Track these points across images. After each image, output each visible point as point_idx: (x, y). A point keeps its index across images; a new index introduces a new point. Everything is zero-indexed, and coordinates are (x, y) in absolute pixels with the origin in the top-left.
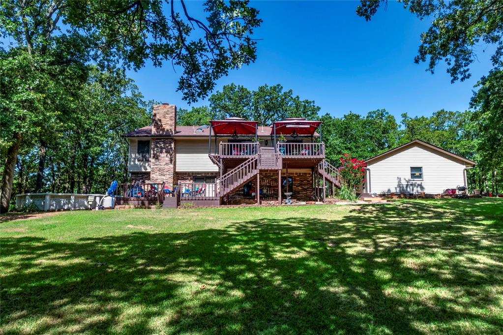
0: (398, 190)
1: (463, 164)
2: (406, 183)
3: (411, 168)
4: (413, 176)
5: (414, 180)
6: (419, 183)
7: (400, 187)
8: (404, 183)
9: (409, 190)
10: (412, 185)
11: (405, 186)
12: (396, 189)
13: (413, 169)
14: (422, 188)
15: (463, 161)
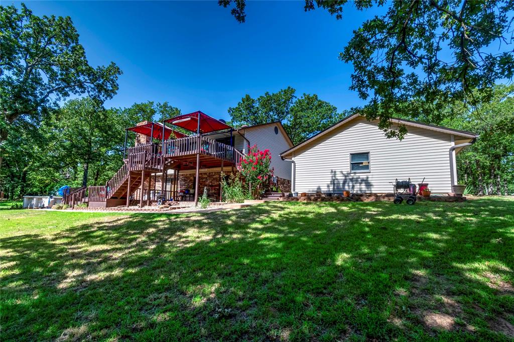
0: (331, 188)
1: (450, 140)
2: (344, 178)
3: (351, 154)
4: (355, 166)
5: (355, 173)
6: (363, 176)
7: (334, 184)
8: (340, 177)
9: (346, 187)
10: (352, 180)
11: (341, 182)
12: (328, 186)
13: (354, 156)
14: (369, 185)
15: (450, 135)
